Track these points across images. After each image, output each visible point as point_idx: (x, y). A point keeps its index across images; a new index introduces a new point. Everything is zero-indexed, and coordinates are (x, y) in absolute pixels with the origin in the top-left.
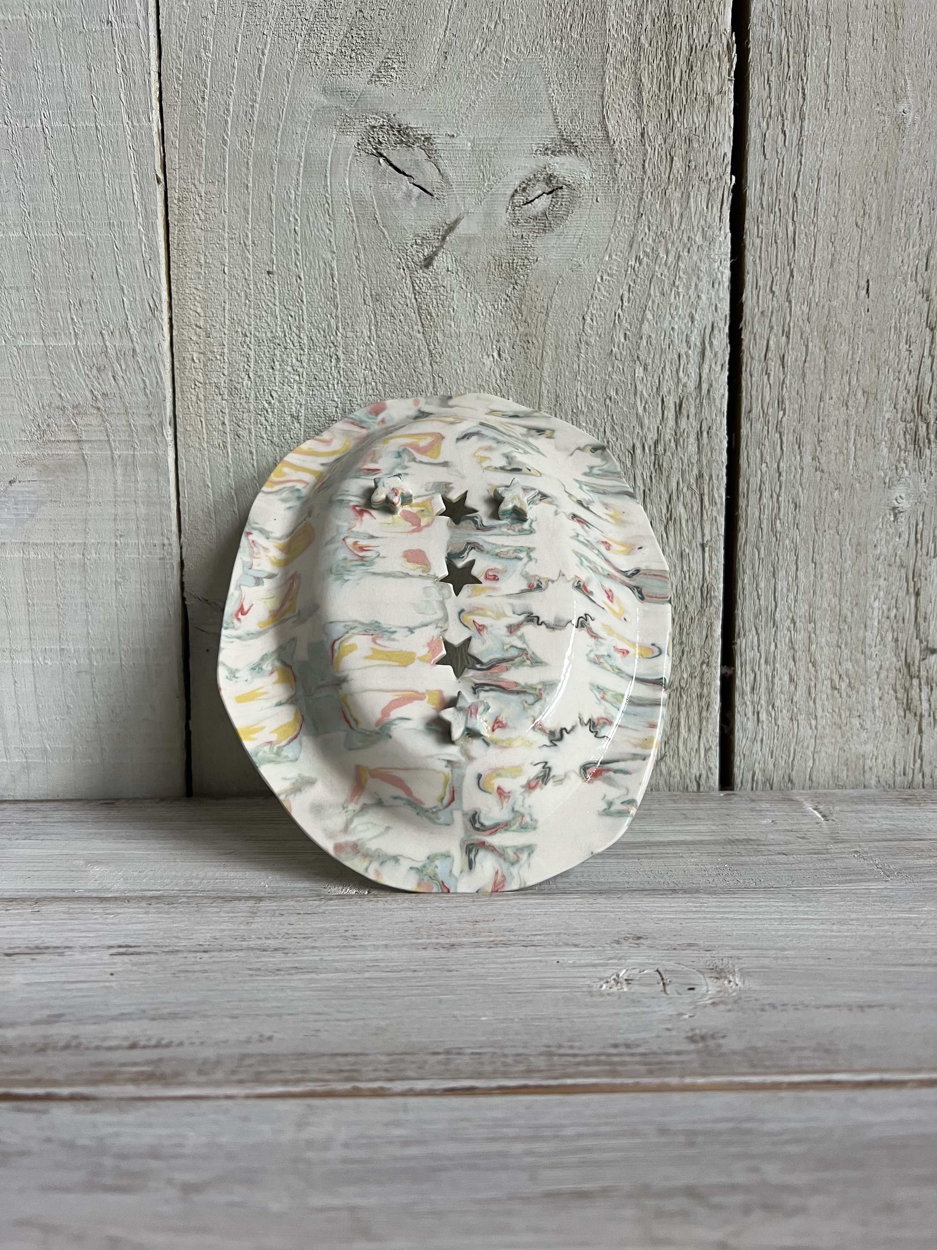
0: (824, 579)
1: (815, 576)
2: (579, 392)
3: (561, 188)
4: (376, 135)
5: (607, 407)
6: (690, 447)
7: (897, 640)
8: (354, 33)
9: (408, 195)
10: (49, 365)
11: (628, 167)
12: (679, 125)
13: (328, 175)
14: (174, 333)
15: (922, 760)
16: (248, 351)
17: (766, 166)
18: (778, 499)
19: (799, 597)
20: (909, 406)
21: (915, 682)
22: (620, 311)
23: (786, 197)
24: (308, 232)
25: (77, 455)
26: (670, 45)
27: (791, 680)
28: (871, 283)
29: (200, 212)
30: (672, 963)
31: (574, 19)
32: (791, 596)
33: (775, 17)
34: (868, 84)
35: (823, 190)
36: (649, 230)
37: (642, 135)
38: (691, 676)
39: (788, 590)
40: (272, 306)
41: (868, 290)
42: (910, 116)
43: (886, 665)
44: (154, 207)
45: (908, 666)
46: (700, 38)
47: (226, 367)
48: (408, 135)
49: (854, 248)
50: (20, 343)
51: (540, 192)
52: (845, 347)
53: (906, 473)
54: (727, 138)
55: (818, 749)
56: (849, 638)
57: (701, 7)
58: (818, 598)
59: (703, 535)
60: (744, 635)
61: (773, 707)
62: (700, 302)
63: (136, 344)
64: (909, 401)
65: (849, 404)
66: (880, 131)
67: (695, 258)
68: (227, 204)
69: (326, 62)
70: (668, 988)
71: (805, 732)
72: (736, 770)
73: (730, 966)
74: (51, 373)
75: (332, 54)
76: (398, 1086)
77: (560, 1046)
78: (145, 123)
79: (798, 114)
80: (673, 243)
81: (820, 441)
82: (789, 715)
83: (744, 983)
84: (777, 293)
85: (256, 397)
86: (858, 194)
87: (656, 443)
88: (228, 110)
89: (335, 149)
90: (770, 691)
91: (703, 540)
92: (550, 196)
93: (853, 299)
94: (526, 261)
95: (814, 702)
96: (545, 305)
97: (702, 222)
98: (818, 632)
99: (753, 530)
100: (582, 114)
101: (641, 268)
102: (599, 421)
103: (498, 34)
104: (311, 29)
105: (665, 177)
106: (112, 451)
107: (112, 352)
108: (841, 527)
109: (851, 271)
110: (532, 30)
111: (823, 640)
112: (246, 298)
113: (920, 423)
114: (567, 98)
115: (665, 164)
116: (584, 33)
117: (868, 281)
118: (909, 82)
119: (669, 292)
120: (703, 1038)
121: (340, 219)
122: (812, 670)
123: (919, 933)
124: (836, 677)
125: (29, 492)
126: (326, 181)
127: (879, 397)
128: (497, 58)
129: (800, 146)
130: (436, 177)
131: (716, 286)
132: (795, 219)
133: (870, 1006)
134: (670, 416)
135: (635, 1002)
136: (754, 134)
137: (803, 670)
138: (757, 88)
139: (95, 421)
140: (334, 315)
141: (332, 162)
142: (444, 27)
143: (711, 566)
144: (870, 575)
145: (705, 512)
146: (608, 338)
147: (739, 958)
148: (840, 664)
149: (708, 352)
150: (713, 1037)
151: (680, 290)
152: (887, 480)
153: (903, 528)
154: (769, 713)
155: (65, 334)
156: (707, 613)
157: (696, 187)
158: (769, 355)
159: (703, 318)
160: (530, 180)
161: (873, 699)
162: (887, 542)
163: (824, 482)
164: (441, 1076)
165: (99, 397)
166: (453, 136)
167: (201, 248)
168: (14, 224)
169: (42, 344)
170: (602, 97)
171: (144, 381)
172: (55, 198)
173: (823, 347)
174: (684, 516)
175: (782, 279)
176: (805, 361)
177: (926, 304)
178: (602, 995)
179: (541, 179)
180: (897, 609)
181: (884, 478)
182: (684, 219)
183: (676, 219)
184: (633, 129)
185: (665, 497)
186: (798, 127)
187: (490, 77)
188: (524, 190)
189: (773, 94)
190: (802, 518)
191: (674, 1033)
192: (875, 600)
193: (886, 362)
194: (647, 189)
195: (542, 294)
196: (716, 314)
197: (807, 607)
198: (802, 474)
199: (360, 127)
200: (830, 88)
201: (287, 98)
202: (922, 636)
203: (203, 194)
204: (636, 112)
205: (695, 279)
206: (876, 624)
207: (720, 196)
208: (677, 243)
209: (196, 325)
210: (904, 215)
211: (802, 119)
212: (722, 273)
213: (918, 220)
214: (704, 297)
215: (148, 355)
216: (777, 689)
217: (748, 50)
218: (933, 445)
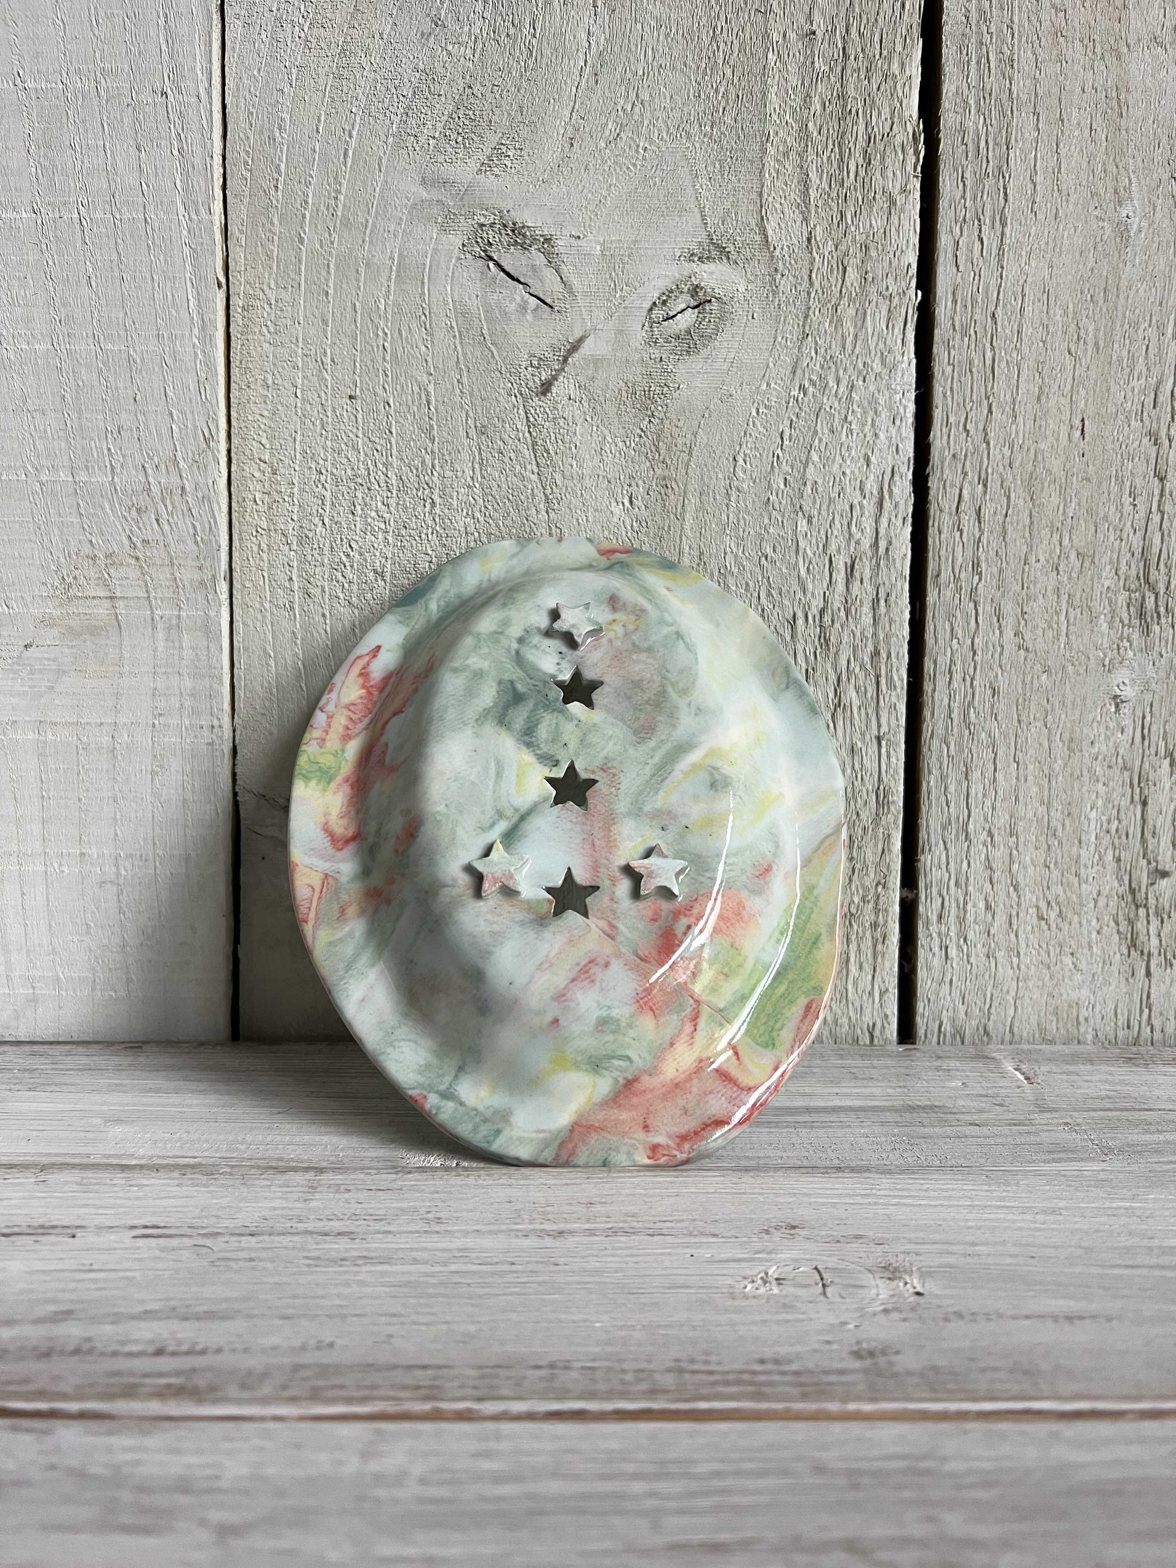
0: (1029, 783)
1: (1017, 779)
2: (728, 549)
3: (710, 301)
4: (485, 235)
5: (762, 567)
6: (863, 618)
7: (1119, 860)
8: (461, 113)
9: (523, 308)
10: (79, 505)
11: (791, 278)
12: (853, 229)
13: (426, 281)
14: (233, 469)
15: (1150, 1011)
16: (323, 492)
17: (959, 280)
18: (972, 683)
19: (998, 804)
20: (1133, 572)
21: (1142, 912)
22: (779, 451)
23: (984, 317)
24: (400, 351)
25: (109, 615)
26: (844, 133)
27: (988, 907)
28: (1086, 422)
29: (269, 323)
30: (833, 1259)
31: (727, 101)
32: (988, 803)
33: (972, 102)
34: (1084, 183)
35: (1028, 309)
36: (816, 353)
37: (809, 240)
38: (864, 900)
39: (984, 796)
40: (354, 438)
41: (1083, 431)
42: (1135, 222)
43: (1106, 890)
44: (212, 317)
45: (1133, 891)
46: (880, 125)
47: (295, 511)
48: (524, 236)
49: (1066, 380)
50: (44, 478)
51: (683, 306)
52: (1055, 500)
53: (1130, 653)
54: (911, 246)
55: (1021, 994)
56: (1059, 857)
57: (882, 88)
58: (1021, 806)
59: (879, 726)
60: (930, 850)
61: (965, 940)
62: (878, 441)
63: (185, 481)
64: (1133, 567)
65: (1060, 568)
66: (1098, 239)
67: (872, 388)
68: (301, 314)
69: (426, 146)
70: (829, 1290)
71: (1006, 972)
72: (918, 1019)
73: (907, 1264)
74: (81, 514)
75: (434, 138)
76: (490, 1407)
77: (692, 1361)
78: (205, 216)
79: (998, 218)
80: (845, 370)
81: (1024, 613)
82: (985, 950)
83: (923, 1286)
84: (971, 433)
85: (332, 548)
86: (1070, 316)
87: (822, 612)
88: (306, 202)
89: (435, 250)
90: (961, 920)
91: (879, 731)
92: (696, 310)
93: (1065, 441)
94: (666, 389)
95: (1017, 936)
96: (688, 442)
97: (881, 345)
98: (1021, 848)
99: (941, 721)
100: (736, 214)
101: (806, 399)
102: (751, 584)
103: (636, 117)
104: (409, 107)
105: (836, 291)
106: (152, 609)
107: (155, 490)
108: (1049, 717)
109: (1062, 408)
110: (677, 114)
111: (1028, 858)
112: (323, 427)
113: (1147, 593)
114: (718, 194)
115: (836, 275)
116: (739, 118)
117: (1083, 420)
118: (1134, 180)
119: (839, 428)
120: (872, 1354)
121: (439, 334)
122: (1014, 895)
123: (1143, 1227)
124: (1043, 905)
125: (48, 659)
126: (423, 288)
127: (1096, 560)
128: (634, 146)
129: (1000, 256)
130: (558, 287)
131: (898, 422)
132: (994, 343)
133: (1081, 1318)
134: (839, 580)
135: (787, 1307)
136: (944, 241)
137: (1002, 895)
138: (948, 187)
139: (133, 574)
140: (429, 450)
141: (430, 266)
142: (570, 108)
143: (888, 765)
144: (1086, 778)
145: (881, 697)
146: (764, 484)
147: (917, 1254)
148: (1048, 888)
149: (887, 504)
150: (884, 1352)
151: (854, 426)
152: (1107, 662)
153: (1127, 722)
154: (959, 947)
155: (100, 469)
156: (883, 822)
157: (874, 303)
158: (962, 506)
159: (882, 460)
160: (671, 291)
161: (1090, 932)
162: (1107, 738)
163: (1029, 664)
164: (544, 1396)
165: (139, 544)
166: (579, 237)
167: (268, 366)
168: (41, 334)
169: (70, 479)
170: (761, 195)
171: (194, 526)
172: (93, 303)
173: (1028, 499)
174: (856, 703)
175: (978, 415)
176: (1006, 515)
177: (1155, 448)
178: (746, 1297)
179: (686, 290)
180: (1120, 822)
181: (1103, 660)
182: (859, 343)
183: (849, 340)
184: (799, 232)
185: (833, 677)
186: (999, 234)
187: (624, 169)
188: (664, 303)
189: (968, 195)
190: (1001, 707)
191: (835, 1347)
192: (1092, 809)
193: (1106, 518)
194: (814, 305)
195: (684, 429)
196: (897, 457)
197: (1007, 817)
198: (1001, 654)
199: (465, 225)
200: (1038, 187)
201: (378, 190)
202: (1151, 856)
203: (273, 302)
204: (802, 212)
205: (871, 413)
206: (1093, 839)
207: (903, 314)
208: (850, 371)
209: (260, 459)
210: (1127, 341)
211: (1003, 224)
212: (905, 407)
213: (1144, 347)
214: (882, 436)
215: (200, 495)
216: (970, 918)
217: (939, 141)
218: (1163, 620)
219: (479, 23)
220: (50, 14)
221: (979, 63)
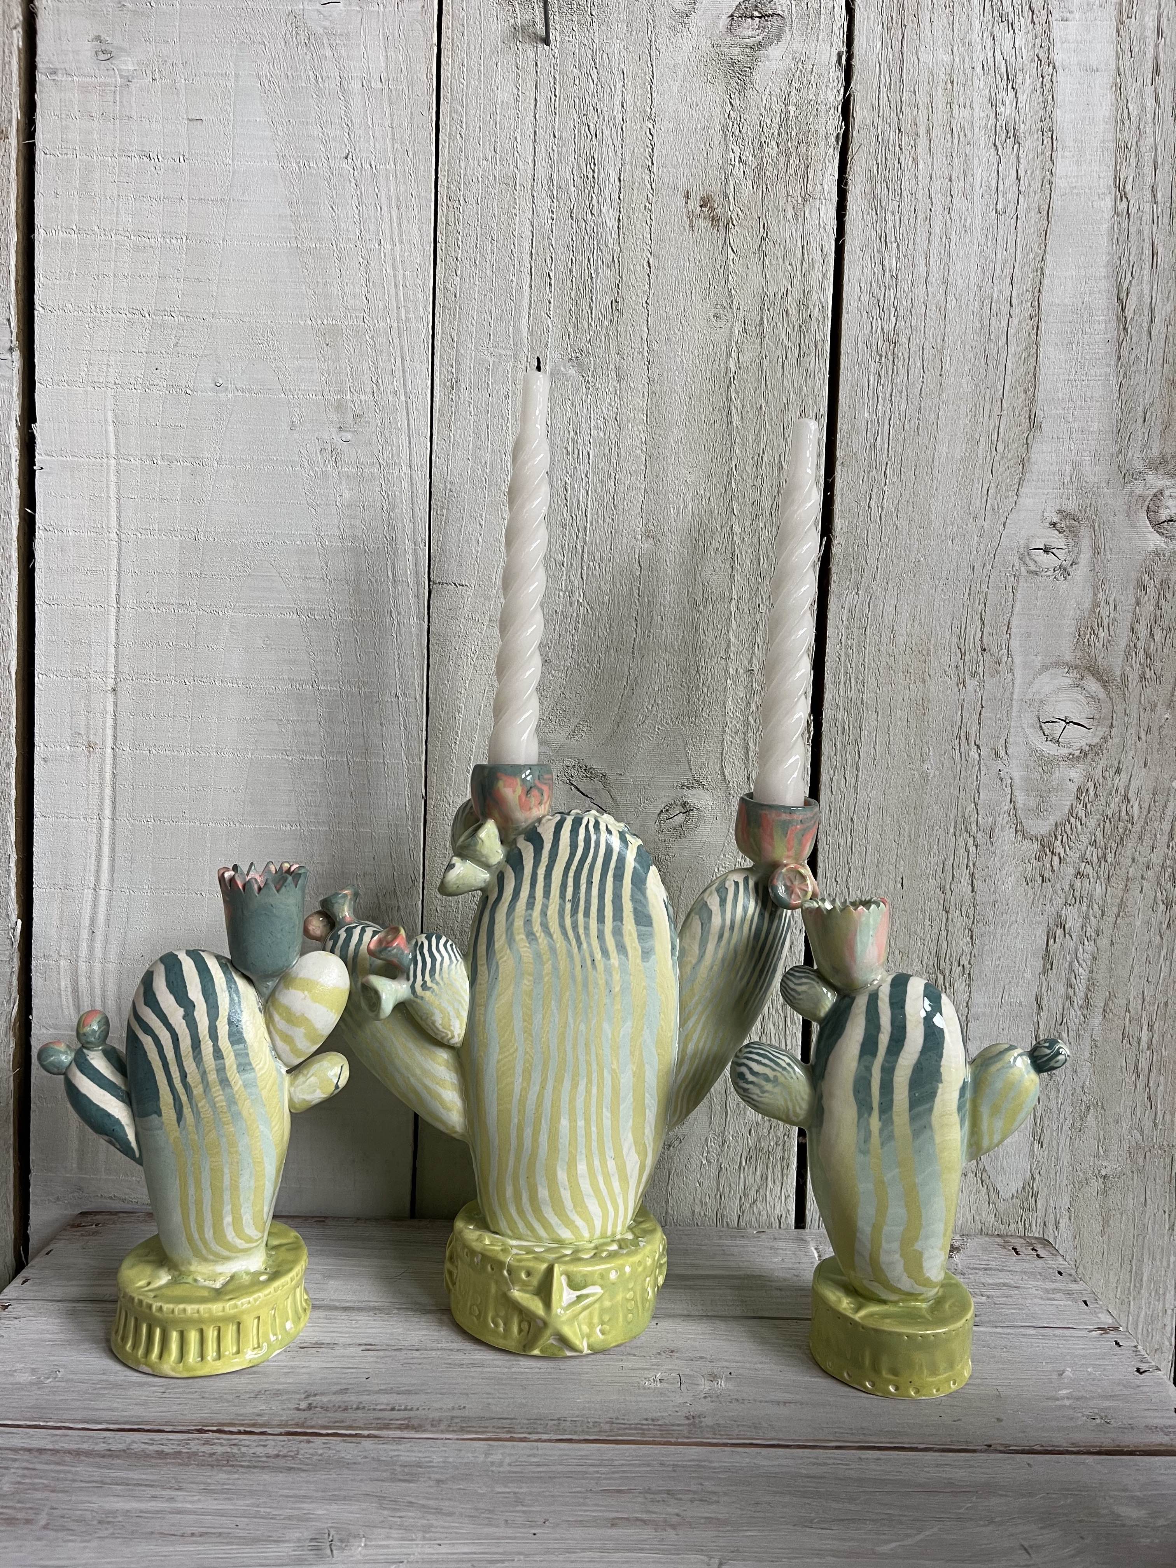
3: (692, 810)
4: (570, 771)
14: (425, 892)
17: (834, 799)
20: (931, 963)
23: (847, 820)
29: (448, 814)
33: (841, 704)
35: (871, 818)
37: (748, 778)
38: (777, 1144)
42: (931, 772)
44: (418, 815)
48: (592, 773)
49: (893, 856)
51: (678, 812)
59: (786, 1045)
66: (911, 781)
72: (807, 1212)
78: (417, 762)
79: (855, 767)
92: (685, 815)
93: (892, 889)
94: (668, 857)
100: (710, 764)
103: (655, 712)
109: (890, 871)
110: (677, 710)
113: (939, 975)
114: (700, 754)
116: (712, 714)
118: (930, 750)
127: (910, 955)
128: (653, 727)
129: (856, 788)
130: (609, 801)
132: (853, 834)
136: (824, 778)
138: (827, 751)
145: (787, 1029)
160: (671, 805)
166: (621, 774)
168: (323, 822)
170: (722, 754)
172: (352, 806)
174: (773, 1031)
175: (844, 872)
177: (942, 895)
179: (679, 804)
184: (742, 774)
186: (855, 776)
187: (648, 739)
188: (667, 811)
189: (838, 754)
193: (915, 932)
195: (678, 879)
199: (559, 765)
200: (877, 752)
203: (451, 803)
204: (746, 763)
210: (927, 837)
211: (858, 771)
213: (936, 840)
215: (408, 911)
217: (822, 724)
218: (948, 990)
219: (570, 660)
220: (333, 649)
221: (845, 683)
